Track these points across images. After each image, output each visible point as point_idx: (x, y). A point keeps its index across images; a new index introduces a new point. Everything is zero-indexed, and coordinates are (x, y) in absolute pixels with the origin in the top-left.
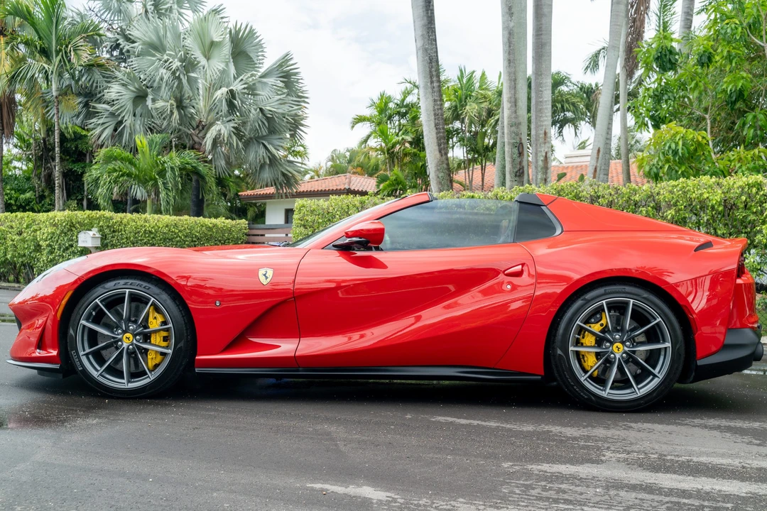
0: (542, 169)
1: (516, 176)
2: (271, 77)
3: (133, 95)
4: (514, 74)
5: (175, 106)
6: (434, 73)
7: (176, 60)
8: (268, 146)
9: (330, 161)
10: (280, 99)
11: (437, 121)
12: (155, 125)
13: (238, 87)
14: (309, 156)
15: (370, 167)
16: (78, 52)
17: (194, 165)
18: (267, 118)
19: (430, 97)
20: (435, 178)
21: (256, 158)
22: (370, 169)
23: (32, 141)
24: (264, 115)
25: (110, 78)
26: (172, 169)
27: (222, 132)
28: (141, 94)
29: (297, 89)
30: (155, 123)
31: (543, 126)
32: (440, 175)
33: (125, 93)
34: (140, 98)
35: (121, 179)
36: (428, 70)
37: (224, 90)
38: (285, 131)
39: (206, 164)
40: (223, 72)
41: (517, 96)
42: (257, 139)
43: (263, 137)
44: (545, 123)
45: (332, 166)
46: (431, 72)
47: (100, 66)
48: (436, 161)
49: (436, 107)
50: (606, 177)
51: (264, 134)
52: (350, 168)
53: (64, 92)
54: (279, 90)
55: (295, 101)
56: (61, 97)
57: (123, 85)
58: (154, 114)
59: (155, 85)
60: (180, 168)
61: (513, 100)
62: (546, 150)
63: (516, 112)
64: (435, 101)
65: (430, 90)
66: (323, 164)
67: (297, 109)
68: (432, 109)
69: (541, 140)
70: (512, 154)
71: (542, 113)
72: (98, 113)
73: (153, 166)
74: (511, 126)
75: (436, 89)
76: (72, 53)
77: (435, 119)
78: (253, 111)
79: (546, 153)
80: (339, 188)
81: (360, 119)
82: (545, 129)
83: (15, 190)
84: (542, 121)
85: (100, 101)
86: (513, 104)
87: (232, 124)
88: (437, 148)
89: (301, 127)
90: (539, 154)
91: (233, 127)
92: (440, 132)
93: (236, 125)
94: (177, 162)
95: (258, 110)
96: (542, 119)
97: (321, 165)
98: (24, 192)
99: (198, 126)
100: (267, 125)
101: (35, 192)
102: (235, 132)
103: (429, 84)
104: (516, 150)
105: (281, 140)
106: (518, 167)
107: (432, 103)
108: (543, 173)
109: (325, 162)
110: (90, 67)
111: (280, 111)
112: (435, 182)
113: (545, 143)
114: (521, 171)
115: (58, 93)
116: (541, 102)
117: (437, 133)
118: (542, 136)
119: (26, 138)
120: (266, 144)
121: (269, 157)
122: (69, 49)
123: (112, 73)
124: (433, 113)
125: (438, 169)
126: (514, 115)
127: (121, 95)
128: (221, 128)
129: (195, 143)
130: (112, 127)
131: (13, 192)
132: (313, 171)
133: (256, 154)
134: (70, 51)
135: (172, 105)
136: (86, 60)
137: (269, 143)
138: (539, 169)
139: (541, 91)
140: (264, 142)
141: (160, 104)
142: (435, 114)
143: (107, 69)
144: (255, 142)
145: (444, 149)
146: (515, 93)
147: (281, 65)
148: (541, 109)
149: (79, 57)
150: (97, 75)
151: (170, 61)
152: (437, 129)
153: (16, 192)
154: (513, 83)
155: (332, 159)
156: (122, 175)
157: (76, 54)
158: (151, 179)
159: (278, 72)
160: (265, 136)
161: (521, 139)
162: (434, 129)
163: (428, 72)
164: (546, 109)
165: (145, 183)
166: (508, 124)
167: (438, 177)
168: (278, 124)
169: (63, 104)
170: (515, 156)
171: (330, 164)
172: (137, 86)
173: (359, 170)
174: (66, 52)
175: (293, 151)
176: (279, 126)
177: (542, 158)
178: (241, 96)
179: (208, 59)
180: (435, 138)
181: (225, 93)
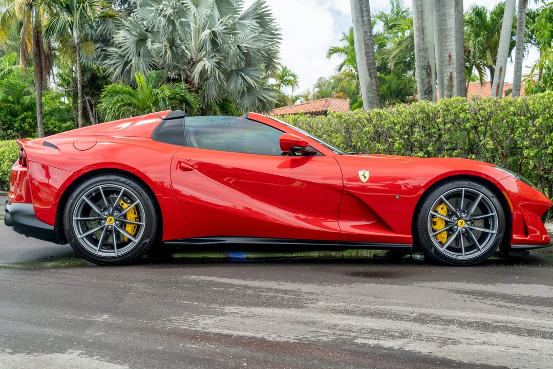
0: (447, 87)
1: (425, 94)
2: (247, 19)
3: (135, 39)
4: (421, 6)
5: (168, 47)
6: (364, 9)
7: (169, 8)
8: (245, 77)
9: (317, 87)
10: (255, 37)
11: (367, 50)
12: (155, 63)
13: (219, 28)
14: (299, 84)
15: (351, 91)
16: (93, 7)
17: (182, 94)
18: (244, 54)
19: (361, 29)
20: (366, 98)
21: (236, 88)
22: (351, 93)
23: (70, 79)
24: (241, 50)
25: (118, 26)
26: (164, 99)
27: (206, 67)
28: (142, 38)
29: (271, 28)
30: (154, 61)
31: (447, 50)
32: (370, 96)
33: (129, 37)
34: (141, 41)
35: (123, 109)
36: (359, 6)
37: (207, 31)
38: (259, 63)
39: (193, 94)
40: (210, 17)
41: (424, 25)
42: (238, 72)
43: (242, 70)
44: (449, 47)
45: (318, 92)
46: (361, 8)
47: (111, 16)
48: (367, 84)
49: (366, 38)
50: (517, 92)
51: (244, 66)
52: (334, 93)
53: (84, 39)
54: (256, 29)
55: (269, 38)
56: (81, 44)
57: (129, 31)
58: (153, 54)
59: (155, 30)
60: (169, 97)
61: (421, 29)
62: (451, 71)
63: (423, 39)
64: (365, 32)
65: (361, 23)
66: (311, 91)
67: (272, 45)
68: (363, 39)
69: (446, 62)
70: (422, 75)
71: (446, 39)
72: (110, 55)
73: (149, 97)
74: (420, 51)
75: (366, 22)
76: (88, 8)
77: (366, 48)
78: (233, 47)
79: (451, 73)
80: (318, 110)
81: (334, 51)
82: (450, 52)
83: (58, 120)
84: (446, 46)
85: (112, 45)
86: (421, 32)
87: (214, 60)
88: (367, 72)
89: (275, 60)
90: (445, 75)
91: (215, 62)
92: (370, 59)
93: (218, 60)
94: (167, 93)
95: (236, 46)
96: (446, 44)
97: (310, 91)
98: (65, 121)
99: (189, 63)
100: (245, 59)
101: (74, 121)
102: (217, 66)
103: (360, 19)
104: (424, 72)
105: (256, 71)
106: (427, 86)
107: (363, 35)
108: (449, 91)
109: (313, 88)
110: (104, 18)
111: (254, 47)
112: (366, 101)
113: (450, 64)
114: (429, 90)
115: (79, 40)
116: (445, 29)
117: (367, 60)
118: (447, 58)
119: (67, 78)
120: (243, 75)
121: (246, 86)
122: (85, 5)
123: (120, 22)
124: (363, 43)
125: (368, 91)
126: (422, 42)
127: (126, 39)
128: (207, 63)
129: (188, 76)
130: (121, 67)
131: (57, 122)
132: (303, 97)
133: (236, 85)
134: (87, 6)
135: (166, 46)
136: (99, 13)
137: (246, 74)
138: (445, 87)
139: (445, 20)
140: (242, 74)
141: (157, 45)
142: (365, 44)
143: (116, 19)
144: (235, 73)
145: (374, 73)
146: (422, 23)
147: (256, 9)
148: (445, 36)
149: (94, 11)
150: (111, 24)
151: (165, 9)
152: (367, 56)
153: (59, 122)
154: (420, 14)
155: (319, 86)
156: (124, 105)
157: (91, 8)
158: (148, 108)
159: (254, 14)
160: (242, 68)
161: (428, 62)
162: (365, 56)
163: (359, 9)
164: (450, 35)
165: (143, 111)
166: (417, 50)
167: (369, 97)
168: (253, 57)
169: (83, 49)
170: (424, 77)
171: (317, 89)
172: (139, 31)
173: (341, 94)
174: (84, 8)
175: (285, 80)
176: (254, 60)
177: (448, 78)
178: (222, 35)
179: (197, 7)
180: (366, 65)
181: (208, 34)
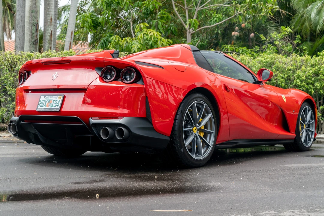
0: (49, 41)
1: (33, 44)
31: (50, 14)
62: (51, 29)
63: (35, 3)
70: (32, 30)
71: (49, 6)
74: (32, 12)
82: (51, 16)
84: (49, 12)
90: (48, 32)
96: (49, 10)
104: (34, 28)
106: (35, 38)
108: (49, 44)
113: (51, 25)
114: (36, 41)
118: (49, 20)
126: (34, 6)
138: (47, 41)
148: (49, 4)
161: (37, 21)
164: (52, 4)
166: (30, 11)
170: (34, 31)
177: (49, 34)
